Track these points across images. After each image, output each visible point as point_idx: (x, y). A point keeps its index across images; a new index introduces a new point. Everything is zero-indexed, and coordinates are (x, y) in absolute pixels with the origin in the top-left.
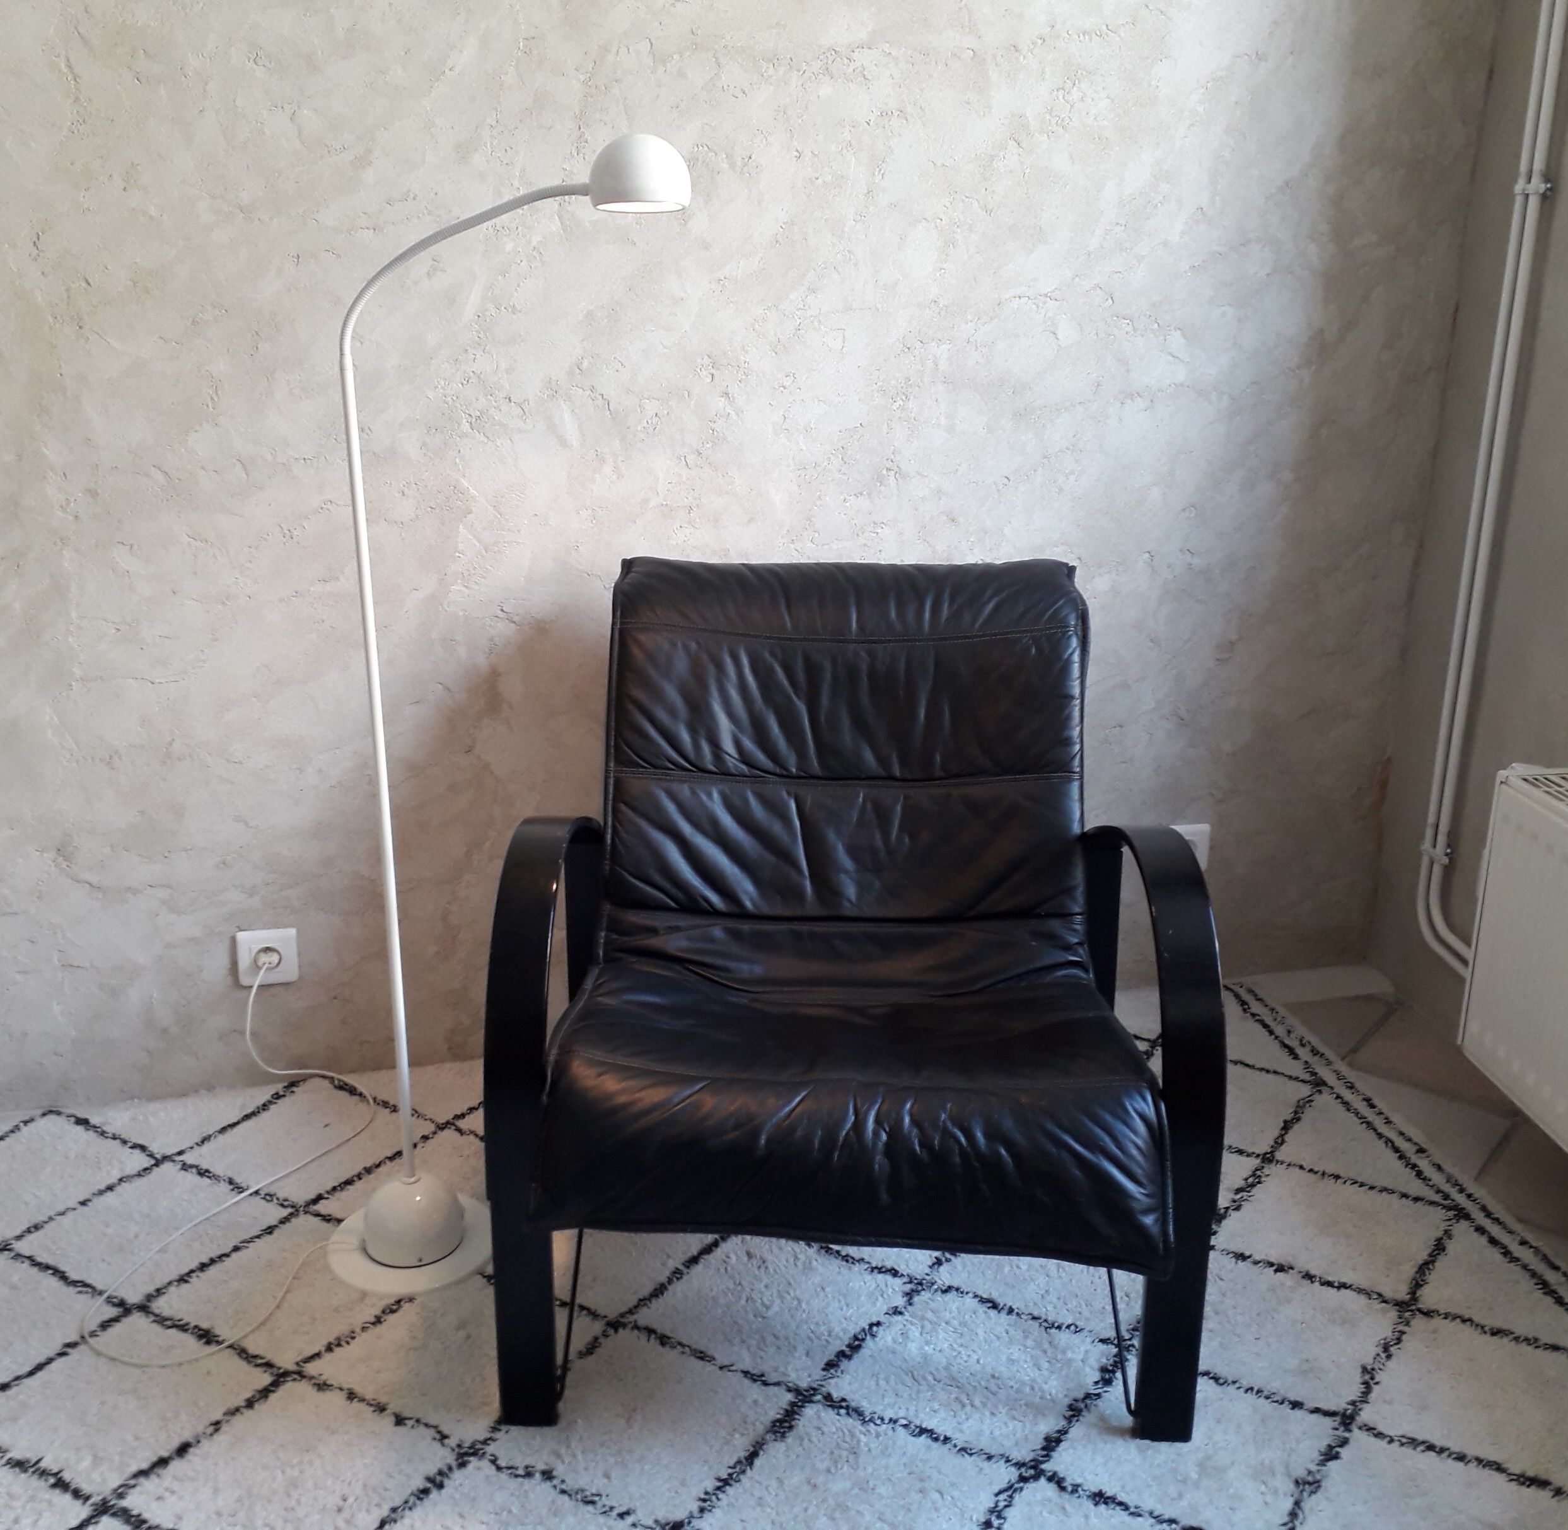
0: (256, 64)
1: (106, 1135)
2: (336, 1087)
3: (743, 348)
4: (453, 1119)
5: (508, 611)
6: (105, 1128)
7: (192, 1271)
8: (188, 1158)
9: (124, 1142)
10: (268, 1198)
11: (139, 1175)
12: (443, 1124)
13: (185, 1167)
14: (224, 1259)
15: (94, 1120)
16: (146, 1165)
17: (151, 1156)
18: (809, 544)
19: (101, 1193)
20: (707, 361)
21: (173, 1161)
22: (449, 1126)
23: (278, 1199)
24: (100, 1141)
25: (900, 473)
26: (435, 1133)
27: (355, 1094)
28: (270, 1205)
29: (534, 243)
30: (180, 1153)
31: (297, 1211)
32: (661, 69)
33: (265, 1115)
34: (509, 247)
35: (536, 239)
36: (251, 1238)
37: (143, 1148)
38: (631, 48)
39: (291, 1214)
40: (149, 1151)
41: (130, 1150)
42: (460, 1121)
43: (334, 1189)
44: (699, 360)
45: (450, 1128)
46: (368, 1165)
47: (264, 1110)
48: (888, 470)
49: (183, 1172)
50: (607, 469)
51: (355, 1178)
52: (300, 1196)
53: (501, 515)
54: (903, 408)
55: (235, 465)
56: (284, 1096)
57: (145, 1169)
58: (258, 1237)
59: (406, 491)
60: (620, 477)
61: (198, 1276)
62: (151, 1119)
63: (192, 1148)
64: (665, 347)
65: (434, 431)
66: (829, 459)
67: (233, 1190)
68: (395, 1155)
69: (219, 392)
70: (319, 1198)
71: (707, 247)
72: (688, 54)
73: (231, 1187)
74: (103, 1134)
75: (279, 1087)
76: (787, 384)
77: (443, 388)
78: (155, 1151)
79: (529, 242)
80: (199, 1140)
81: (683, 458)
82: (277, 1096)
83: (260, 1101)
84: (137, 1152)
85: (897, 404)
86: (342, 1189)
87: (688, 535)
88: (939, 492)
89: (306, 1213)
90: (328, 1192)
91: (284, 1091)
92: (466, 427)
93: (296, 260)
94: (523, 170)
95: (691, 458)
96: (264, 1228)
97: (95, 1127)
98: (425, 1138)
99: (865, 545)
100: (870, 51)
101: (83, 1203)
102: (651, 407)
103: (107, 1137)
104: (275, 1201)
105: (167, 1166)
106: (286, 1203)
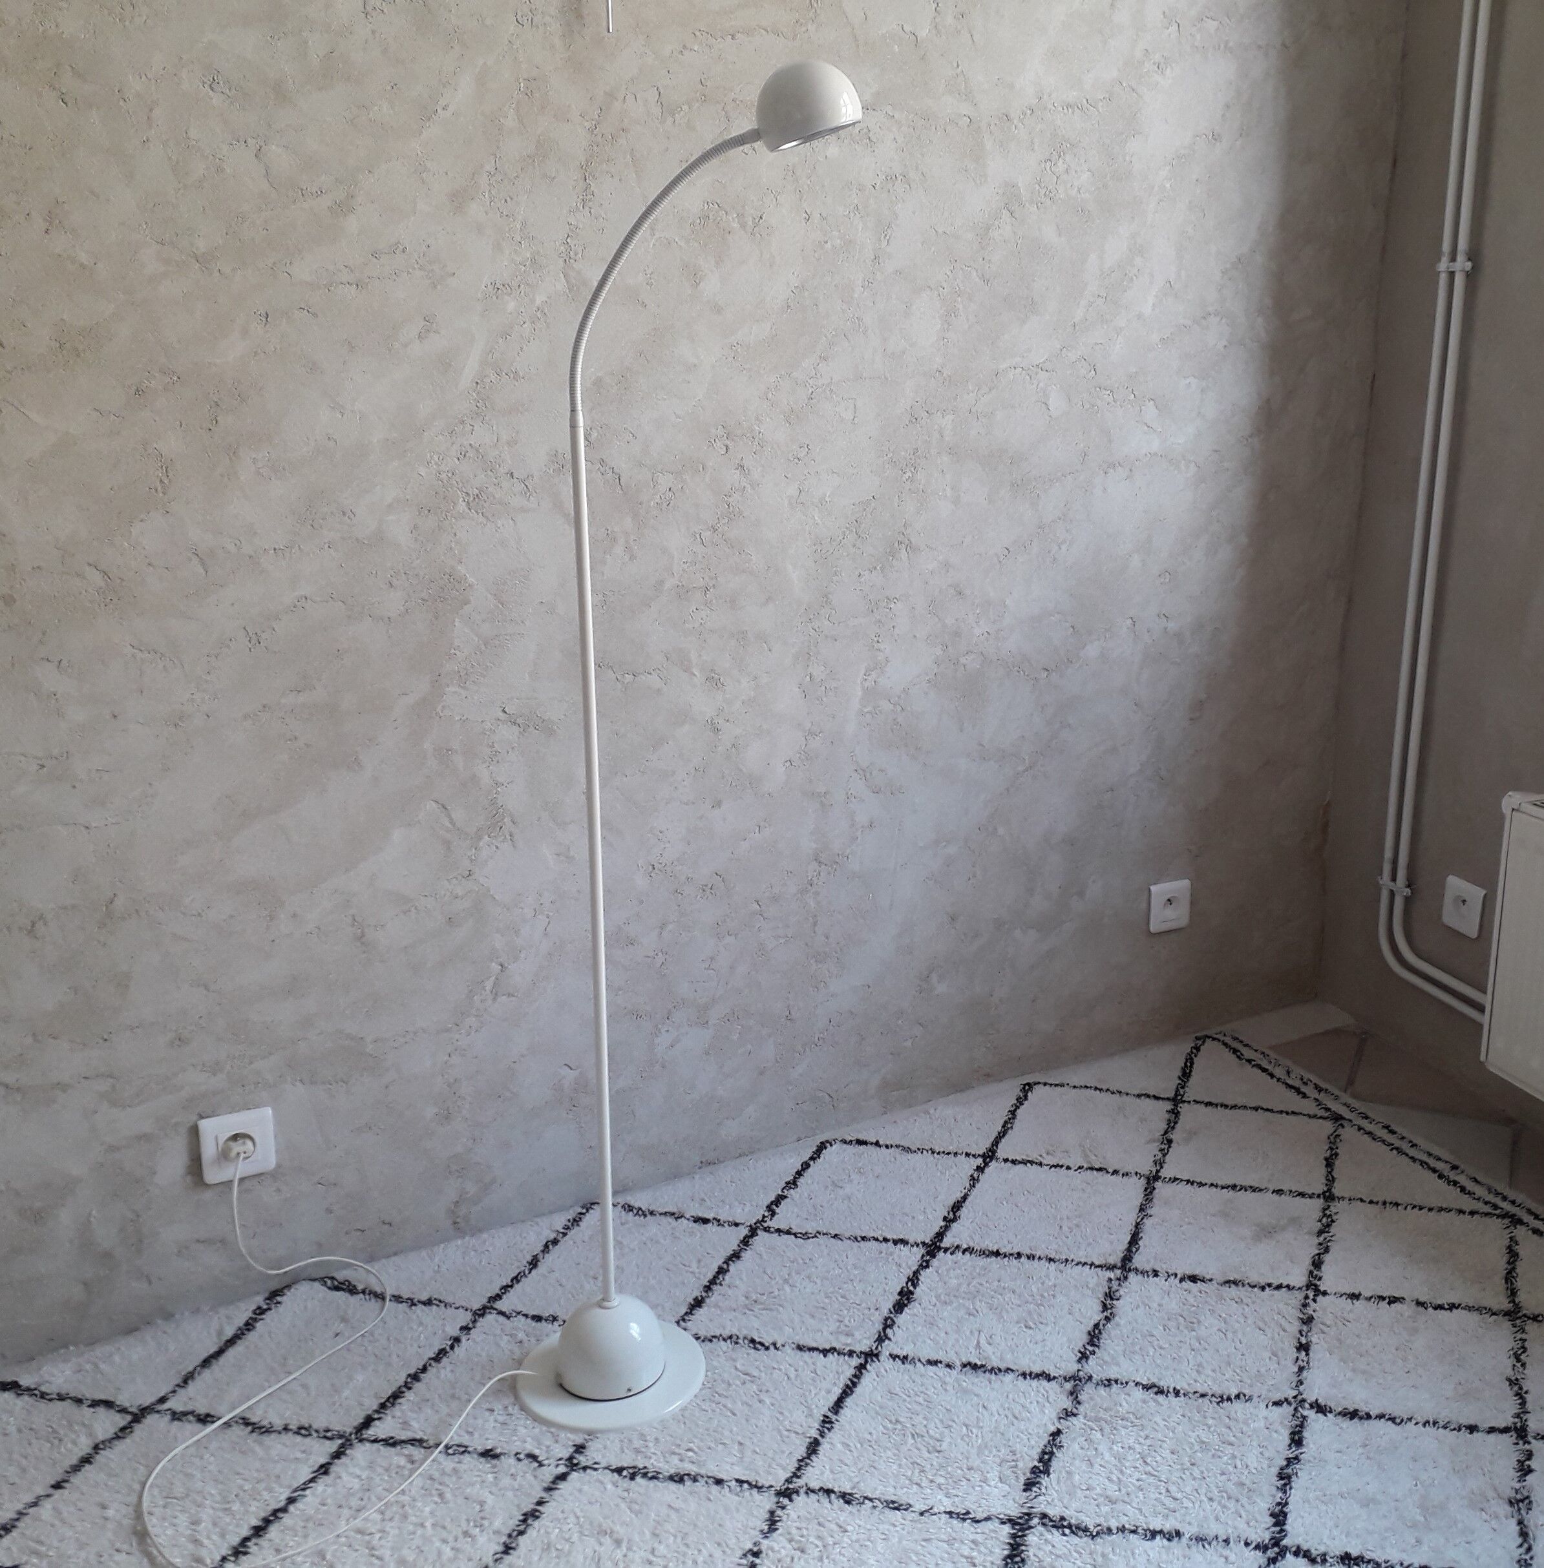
0: (212, 89)
1: (47, 1397)
2: (329, 1288)
3: (757, 419)
4: (489, 1302)
5: (512, 712)
6: (43, 1389)
7: (246, 1539)
8: (174, 1404)
9: (79, 1401)
10: (303, 1432)
11: (117, 1437)
12: (479, 1310)
13: (176, 1416)
14: (280, 1515)
15: (25, 1381)
16: (123, 1423)
17: (123, 1411)
18: (826, 623)
19: (76, 1468)
20: (721, 431)
21: (158, 1412)
22: (488, 1311)
23: (317, 1431)
24: (43, 1405)
25: (910, 546)
26: (474, 1321)
27: (357, 1293)
28: (308, 1440)
29: (538, 302)
30: (162, 1400)
31: (348, 1440)
32: (669, 120)
33: (251, 1337)
34: (511, 306)
35: (539, 299)
36: (304, 1484)
37: (108, 1404)
38: (638, 96)
39: (342, 1446)
40: (118, 1406)
41: (92, 1410)
42: (498, 1302)
43: (383, 1406)
44: (713, 431)
45: (490, 1313)
46: (412, 1371)
47: (249, 1330)
48: (900, 543)
49: (176, 1423)
50: (619, 550)
51: (404, 1389)
52: (346, 1423)
53: (502, 605)
54: (911, 480)
55: (190, 560)
56: (269, 1309)
57: (123, 1429)
58: (312, 1480)
59: (395, 583)
60: (633, 558)
61: (256, 1544)
62: (102, 1366)
63: (174, 1392)
64: (678, 417)
65: (426, 512)
66: (844, 533)
67: (252, 1431)
68: (439, 1354)
69: (171, 475)
70: (368, 1422)
71: (718, 309)
72: (697, 105)
73: (250, 1428)
74: (43, 1395)
75: (259, 1300)
76: (801, 455)
77: (436, 464)
78: (127, 1404)
79: (533, 301)
80: (179, 1381)
81: (698, 536)
82: (260, 1311)
83: (240, 1321)
84: (101, 1410)
85: (906, 476)
86: (393, 1405)
87: (705, 617)
88: (947, 565)
89: (361, 1441)
90: (377, 1412)
91: (268, 1304)
92: (462, 506)
93: (264, 319)
94: (524, 223)
95: (707, 535)
96: (315, 1468)
97: (28, 1389)
98: (466, 1329)
99: (880, 621)
100: (875, 113)
101: (57, 1486)
102: (665, 481)
103: (50, 1400)
104: (315, 1435)
105: (150, 1420)
106: (329, 1434)
